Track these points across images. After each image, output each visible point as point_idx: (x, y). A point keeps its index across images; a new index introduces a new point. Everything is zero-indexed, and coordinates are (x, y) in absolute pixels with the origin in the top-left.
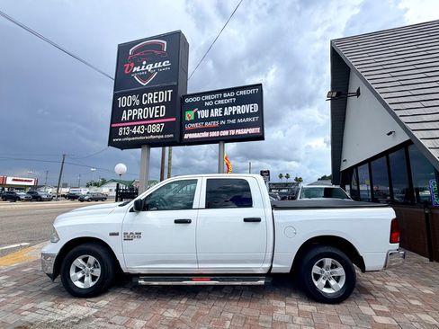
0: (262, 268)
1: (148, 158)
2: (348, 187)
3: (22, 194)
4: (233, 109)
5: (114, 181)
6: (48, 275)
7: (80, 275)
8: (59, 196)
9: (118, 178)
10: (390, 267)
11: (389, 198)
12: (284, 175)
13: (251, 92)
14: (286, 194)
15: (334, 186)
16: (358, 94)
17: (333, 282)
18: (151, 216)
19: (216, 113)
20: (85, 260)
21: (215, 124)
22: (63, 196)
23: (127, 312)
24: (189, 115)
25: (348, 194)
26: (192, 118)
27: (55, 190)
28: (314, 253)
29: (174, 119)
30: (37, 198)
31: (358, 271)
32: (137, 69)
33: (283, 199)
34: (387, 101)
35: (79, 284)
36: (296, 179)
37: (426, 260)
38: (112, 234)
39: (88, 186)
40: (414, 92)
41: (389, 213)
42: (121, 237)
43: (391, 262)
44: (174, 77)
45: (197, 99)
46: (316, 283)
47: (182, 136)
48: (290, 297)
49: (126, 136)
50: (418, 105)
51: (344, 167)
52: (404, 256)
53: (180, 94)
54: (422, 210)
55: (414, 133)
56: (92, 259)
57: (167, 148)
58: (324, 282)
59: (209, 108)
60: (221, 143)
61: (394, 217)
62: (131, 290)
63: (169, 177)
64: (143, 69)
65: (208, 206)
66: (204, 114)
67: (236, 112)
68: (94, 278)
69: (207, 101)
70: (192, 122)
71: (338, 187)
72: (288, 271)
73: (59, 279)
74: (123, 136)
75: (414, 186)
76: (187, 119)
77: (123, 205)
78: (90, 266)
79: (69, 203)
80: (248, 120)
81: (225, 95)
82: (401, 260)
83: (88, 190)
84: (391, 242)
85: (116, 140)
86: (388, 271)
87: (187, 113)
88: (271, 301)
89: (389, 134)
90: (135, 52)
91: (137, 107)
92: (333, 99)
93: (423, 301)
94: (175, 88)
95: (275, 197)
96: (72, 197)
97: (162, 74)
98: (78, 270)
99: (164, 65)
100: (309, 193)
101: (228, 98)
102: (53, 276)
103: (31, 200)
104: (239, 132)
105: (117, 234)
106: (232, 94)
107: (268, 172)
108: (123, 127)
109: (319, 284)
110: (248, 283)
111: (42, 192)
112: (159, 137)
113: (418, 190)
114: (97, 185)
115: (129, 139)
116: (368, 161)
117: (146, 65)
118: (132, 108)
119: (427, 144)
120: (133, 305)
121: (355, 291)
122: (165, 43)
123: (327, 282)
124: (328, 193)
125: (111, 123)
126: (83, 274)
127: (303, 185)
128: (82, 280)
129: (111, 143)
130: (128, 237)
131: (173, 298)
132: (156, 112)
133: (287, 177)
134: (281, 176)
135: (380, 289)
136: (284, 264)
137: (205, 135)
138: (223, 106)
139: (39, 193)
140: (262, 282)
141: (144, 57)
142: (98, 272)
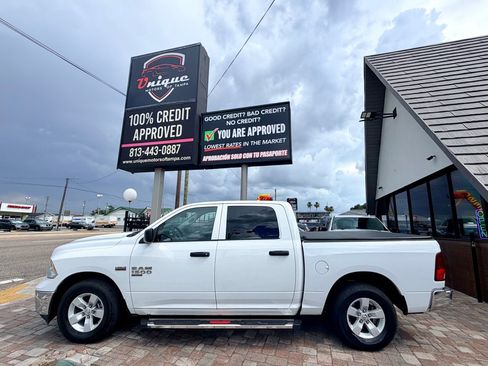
0: (289, 309)
1: (162, 182)
2: (384, 218)
3: (18, 223)
4: (258, 129)
5: (123, 208)
6: (42, 316)
7: (79, 317)
8: (60, 226)
9: (127, 206)
10: (435, 309)
11: (430, 230)
12: (313, 203)
13: (277, 110)
14: (317, 225)
15: (369, 216)
16: (394, 114)
17: (371, 326)
18: (163, 248)
19: (239, 133)
20: (86, 299)
21: (238, 145)
22: (65, 225)
23: (133, 361)
24: (209, 135)
25: (385, 225)
26: (212, 138)
27: (55, 219)
28: (349, 292)
29: (192, 140)
30: (36, 228)
31: (399, 313)
32: (152, 84)
33: (313, 230)
34: (427, 123)
35: (78, 327)
36: (327, 208)
37: (474, 300)
38: (118, 269)
39: (93, 214)
40: (455, 114)
41: (432, 247)
42: (129, 271)
43: (437, 303)
44: (192, 93)
45: (218, 118)
46: (352, 327)
47: (200, 158)
48: (323, 343)
49: (137, 158)
50: (461, 127)
51: (380, 195)
52: (451, 296)
53: (199, 112)
54: (469, 244)
55: (458, 157)
56: (94, 298)
57: (183, 172)
58: (361, 326)
59: (231, 128)
60: (244, 167)
61: (439, 250)
62: (139, 334)
63: (185, 204)
64: (158, 84)
65: (229, 237)
66: (225, 134)
67: (260, 132)
68: (96, 320)
69: (229, 120)
70: (211, 143)
71: (374, 217)
72: (320, 313)
73: (54, 321)
74: (134, 158)
75: (458, 217)
76: (206, 139)
77: (133, 235)
78: (91, 306)
79: (71, 233)
80: (275, 141)
81: (249, 114)
82: (447, 301)
83: (93, 219)
84: (436, 280)
85: (126, 162)
86: (433, 314)
87: (207, 133)
88: (301, 348)
89: (429, 159)
90: (149, 66)
91: (151, 126)
92: (367, 120)
93: (473, 348)
94: (193, 106)
95: (304, 228)
96: (75, 226)
97: (179, 90)
98: (77, 310)
99: (182, 79)
100: (341, 223)
101: (252, 117)
102: (48, 318)
103: (28, 230)
104: (264, 154)
105: (124, 269)
106: (257, 113)
107: (296, 200)
108: (135, 148)
109: (356, 328)
110: (274, 327)
111: (40, 221)
112: (175, 159)
113: (462, 222)
114: (103, 213)
115: (141, 161)
116: (407, 188)
117: (161, 80)
118: (145, 126)
119: (472, 170)
120: (140, 353)
121: (396, 336)
122: (183, 56)
123: (365, 326)
124: (363, 224)
125: (122, 143)
126: (83, 316)
127: (334, 215)
128: (82, 322)
129: (120, 166)
130: (137, 272)
131: (187, 344)
132: (172, 131)
133: (317, 205)
134: (309, 205)
135: (425, 334)
136: (315, 305)
137: (226, 157)
138: (247, 126)
139: (38, 222)
140: (290, 326)
141: (159, 72)
142: (100, 313)
